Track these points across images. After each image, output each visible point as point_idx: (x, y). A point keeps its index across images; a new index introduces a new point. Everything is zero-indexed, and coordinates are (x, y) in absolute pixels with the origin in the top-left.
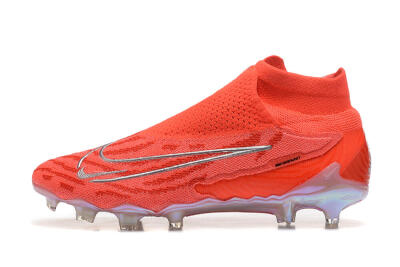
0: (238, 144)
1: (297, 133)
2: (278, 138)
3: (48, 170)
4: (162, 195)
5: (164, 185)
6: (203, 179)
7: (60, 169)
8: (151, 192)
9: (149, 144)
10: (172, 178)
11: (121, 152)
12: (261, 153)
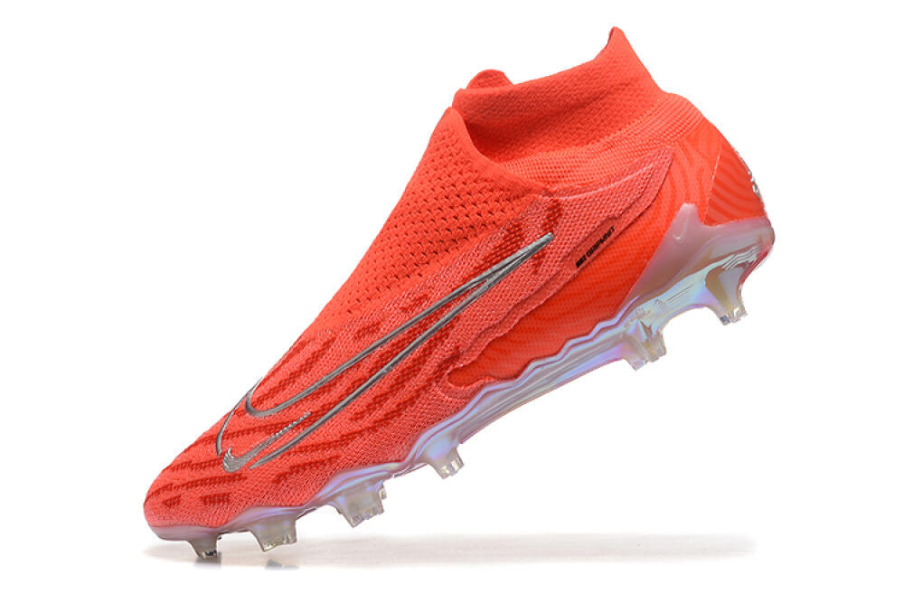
0: (489, 261)
1: (585, 187)
2: (555, 212)
3: (168, 487)
4: (395, 423)
5: (390, 405)
6: (455, 356)
7: (188, 475)
8: (373, 429)
9: (327, 345)
10: (399, 383)
11: (282, 386)
12: (538, 256)
